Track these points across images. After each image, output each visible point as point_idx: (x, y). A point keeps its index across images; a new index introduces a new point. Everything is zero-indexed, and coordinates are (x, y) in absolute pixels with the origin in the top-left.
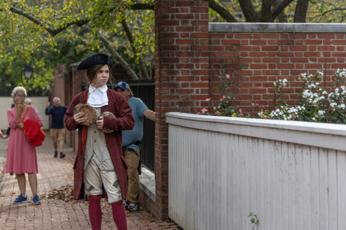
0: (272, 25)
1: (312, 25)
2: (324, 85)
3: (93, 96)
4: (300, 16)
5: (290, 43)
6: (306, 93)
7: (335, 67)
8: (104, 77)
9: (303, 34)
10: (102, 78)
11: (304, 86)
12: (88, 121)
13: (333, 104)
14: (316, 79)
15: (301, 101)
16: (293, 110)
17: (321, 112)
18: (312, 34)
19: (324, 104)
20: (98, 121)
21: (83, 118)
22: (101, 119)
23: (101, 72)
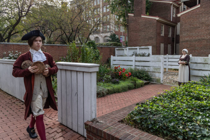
0: (2, 43)
1: (10, 43)
2: (13, 53)
3: (36, 55)
4: (8, 41)
5: (6, 46)
6: (10, 55)
7: (15, 50)
8: (38, 44)
9: (9, 45)
10: (37, 45)
11: (9, 53)
12: (39, 71)
13: (15, 57)
14: (12, 52)
15: (9, 56)
16: (7, 58)
17: (13, 58)
18: (11, 45)
19: (13, 57)
20: (45, 71)
21: (36, 70)
22: (46, 70)
23: (36, 41)
